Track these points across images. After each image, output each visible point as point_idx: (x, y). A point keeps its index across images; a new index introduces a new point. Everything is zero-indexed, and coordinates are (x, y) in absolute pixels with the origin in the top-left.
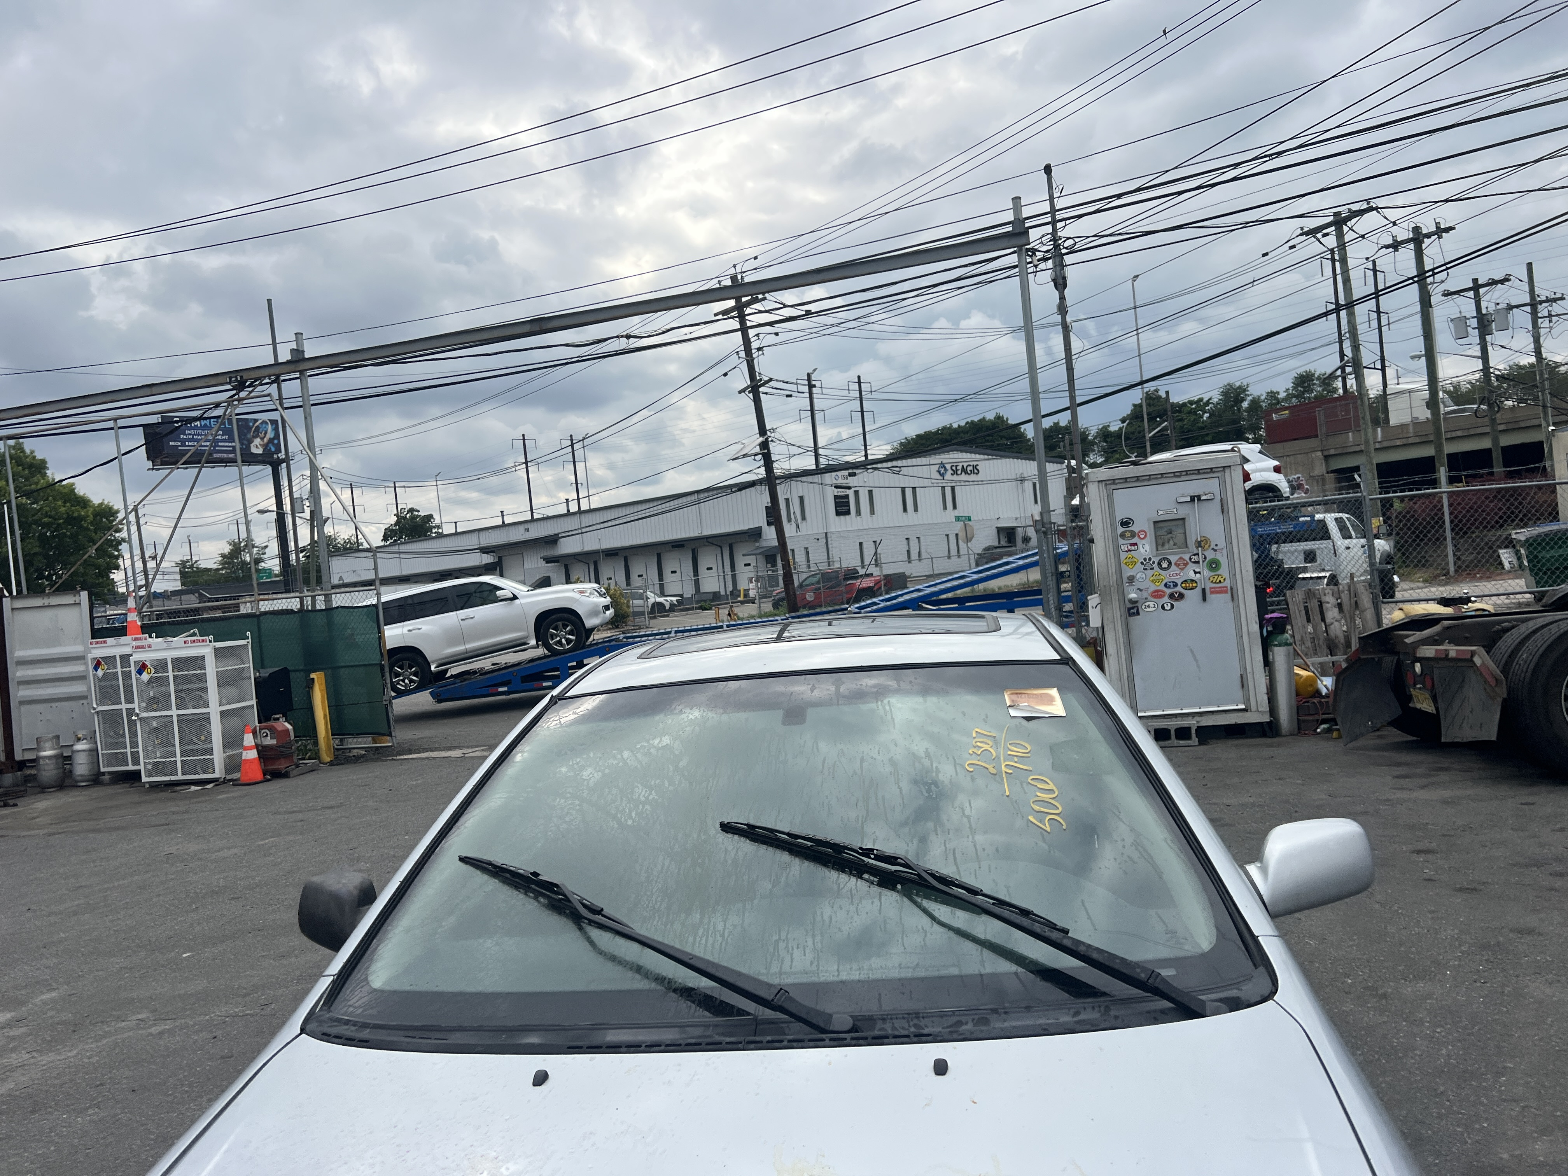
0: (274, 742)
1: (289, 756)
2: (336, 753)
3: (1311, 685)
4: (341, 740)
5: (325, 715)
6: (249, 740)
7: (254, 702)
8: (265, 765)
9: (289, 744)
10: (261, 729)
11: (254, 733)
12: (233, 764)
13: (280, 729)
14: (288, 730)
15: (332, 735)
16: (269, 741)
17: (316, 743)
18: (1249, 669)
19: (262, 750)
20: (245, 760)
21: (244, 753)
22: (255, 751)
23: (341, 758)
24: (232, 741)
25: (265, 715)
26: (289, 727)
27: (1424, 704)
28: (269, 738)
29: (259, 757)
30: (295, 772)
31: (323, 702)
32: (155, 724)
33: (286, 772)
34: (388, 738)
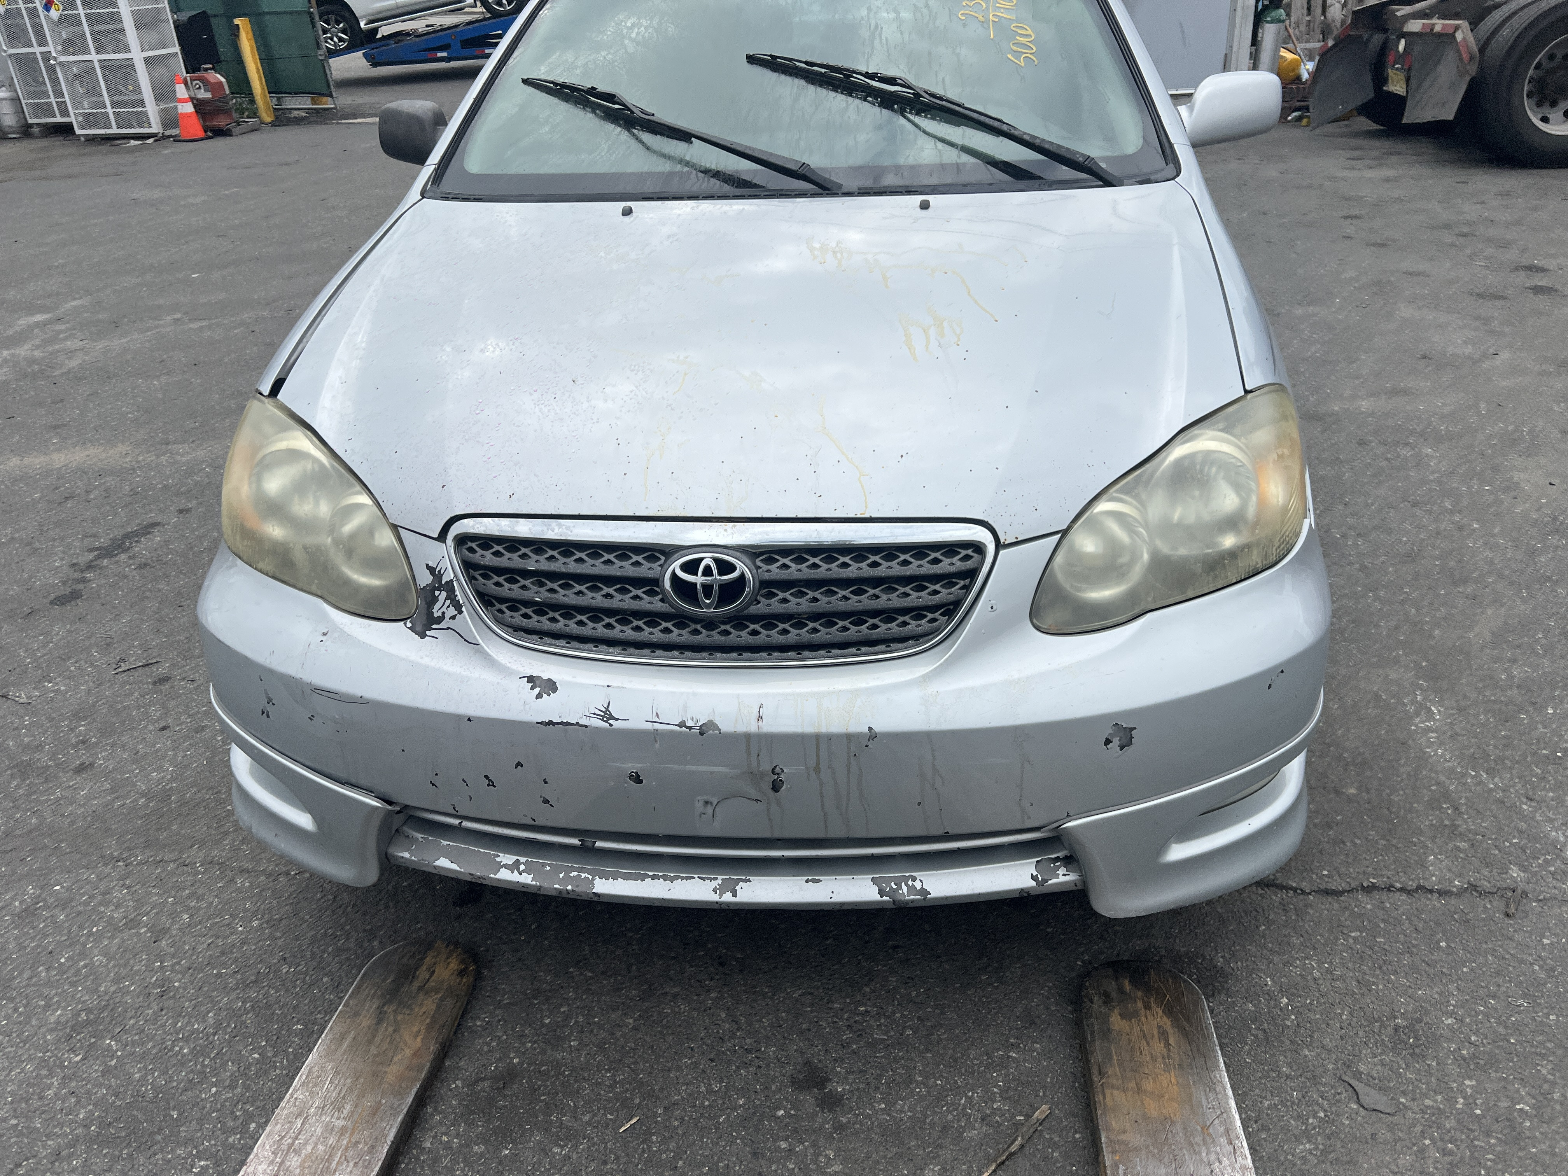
0: (209, 95)
1: (227, 112)
2: (276, 113)
3: (1293, 70)
4: (278, 99)
5: (258, 69)
6: (181, 91)
7: (177, 49)
8: (204, 121)
9: (224, 99)
10: (192, 80)
11: (186, 83)
12: (170, 119)
13: (212, 81)
14: (221, 82)
15: (269, 93)
16: (203, 94)
17: (252, 101)
18: (1235, 49)
19: (199, 104)
20: (182, 114)
21: (180, 106)
22: (190, 104)
23: (282, 119)
24: (163, 94)
25: (192, 66)
26: (223, 80)
27: (1396, 86)
28: (202, 91)
29: (197, 112)
30: (236, 130)
31: (252, 53)
32: (75, 70)
33: (228, 129)
34: (329, 99)
